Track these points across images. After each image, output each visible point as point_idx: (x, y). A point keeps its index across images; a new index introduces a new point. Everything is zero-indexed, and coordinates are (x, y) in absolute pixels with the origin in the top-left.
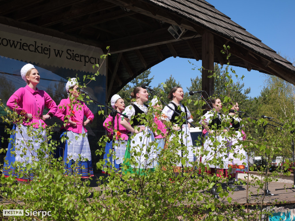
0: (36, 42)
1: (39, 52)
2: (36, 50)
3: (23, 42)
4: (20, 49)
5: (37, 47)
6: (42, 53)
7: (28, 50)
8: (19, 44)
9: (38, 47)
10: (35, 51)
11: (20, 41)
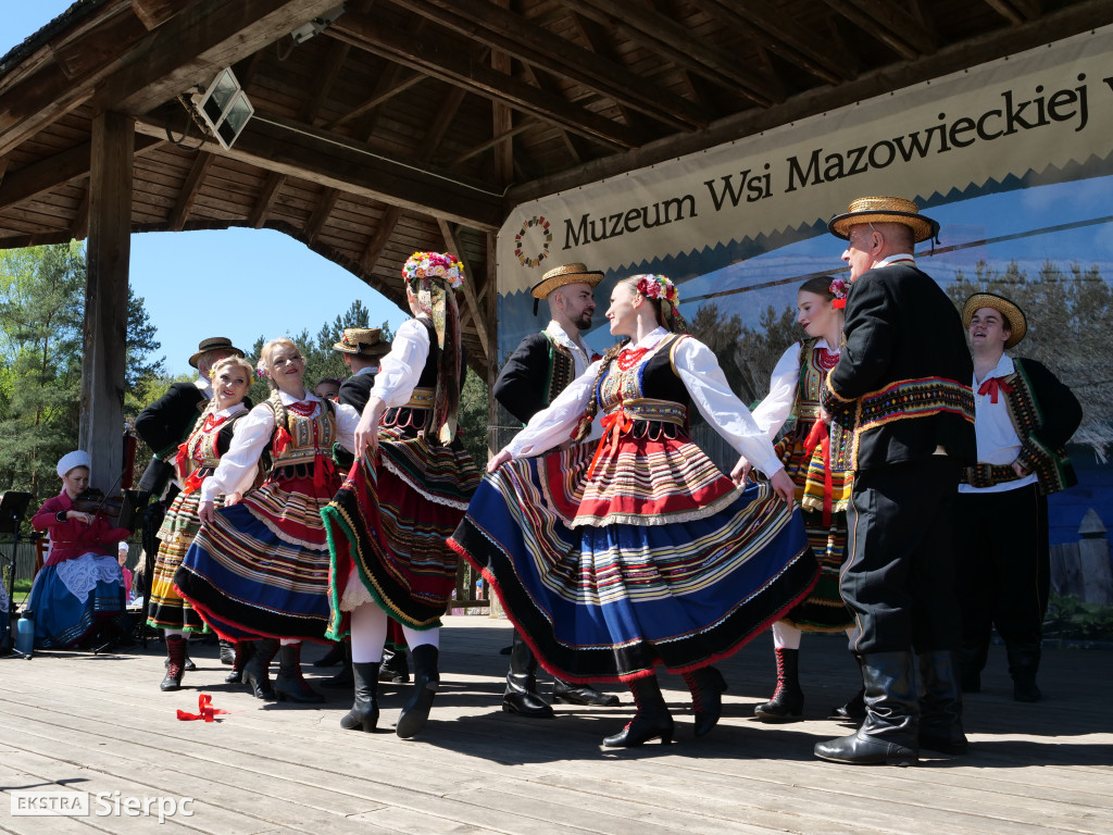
0: (1008, 95)
1: (1026, 125)
2: (1015, 122)
3: (949, 122)
4: (944, 148)
5: (1015, 109)
6: (1042, 121)
7: (979, 139)
8: (937, 133)
9: (1023, 106)
10: (1011, 130)
11: (941, 123)
